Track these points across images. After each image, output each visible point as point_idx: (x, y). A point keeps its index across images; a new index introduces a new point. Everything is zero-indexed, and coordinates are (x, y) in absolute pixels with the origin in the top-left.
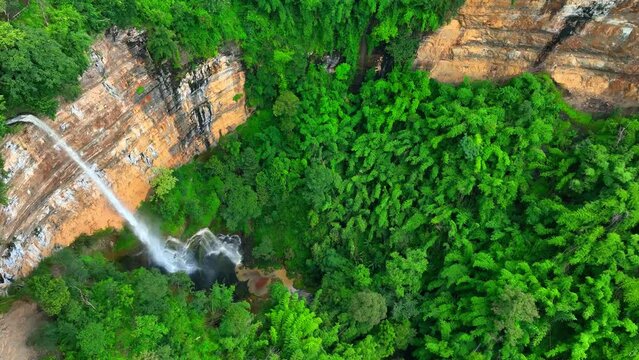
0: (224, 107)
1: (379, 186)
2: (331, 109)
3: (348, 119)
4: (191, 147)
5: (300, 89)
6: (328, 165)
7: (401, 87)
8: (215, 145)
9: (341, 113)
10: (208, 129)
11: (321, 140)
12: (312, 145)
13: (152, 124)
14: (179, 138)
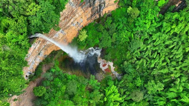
0: (110, 4)
1: (156, 53)
2: (150, 18)
3: (155, 24)
4: (94, 17)
5: (141, 5)
6: (140, 38)
7: (184, 19)
8: (102, 16)
9: (154, 21)
10: (101, 11)
11: (142, 30)
12: (137, 30)
13: (83, 12)
14: (91, 15)
